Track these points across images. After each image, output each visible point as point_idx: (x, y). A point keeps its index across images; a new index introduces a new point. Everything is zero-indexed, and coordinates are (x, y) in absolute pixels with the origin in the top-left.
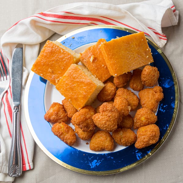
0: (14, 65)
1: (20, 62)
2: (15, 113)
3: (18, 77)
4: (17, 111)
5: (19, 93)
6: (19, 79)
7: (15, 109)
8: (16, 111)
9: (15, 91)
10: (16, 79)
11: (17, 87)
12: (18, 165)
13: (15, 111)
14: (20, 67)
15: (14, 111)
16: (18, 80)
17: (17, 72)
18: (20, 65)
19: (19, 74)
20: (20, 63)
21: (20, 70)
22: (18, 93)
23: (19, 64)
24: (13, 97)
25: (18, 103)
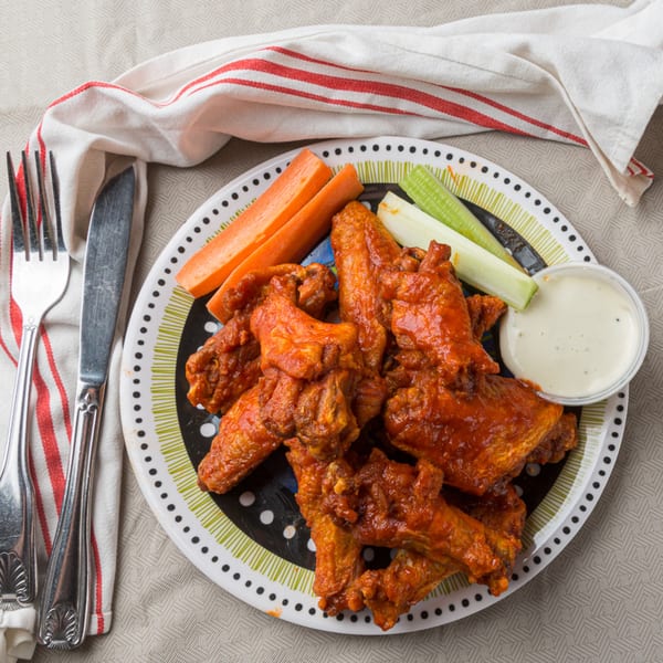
0: (98, 234)
1: (122, 223)
2: (82, 413)
3: (108, 279)
4: (93, 408)
5: (104, 340)
6: (109, 288)
7: (86, 397)
8: (89, 407)
9: (90, 329)
10: (99, 287)
11: (101, 316)
12: (75, 607)
13: (85, 407)
14: (120, 241)
15: (81, 405)
16: (108, 291)
17: (106, 260)
18: (120, 233)
19: (111, 268)
20: (119, 225)
21: (117, 255)
22: (100, 340)
23: (116, 232)
24: (83, 355)
25: (96, 377)
